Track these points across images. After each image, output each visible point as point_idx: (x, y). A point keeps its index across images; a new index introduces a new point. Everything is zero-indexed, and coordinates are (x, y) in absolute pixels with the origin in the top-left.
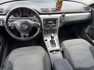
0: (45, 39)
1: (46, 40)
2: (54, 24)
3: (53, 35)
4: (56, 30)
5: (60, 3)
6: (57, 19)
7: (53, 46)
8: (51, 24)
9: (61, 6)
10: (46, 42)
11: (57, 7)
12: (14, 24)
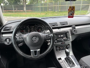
0: (58, 57)
1: (60, 59)
2: (65, 38)
3: (67, 50)
4: (69, 45)
5: (72, 9)
6: (68, 32)
7: (71, 65)
8: (62, 38)
9: (73, 12)
10: (60, 61)
11: (69, 14)
12: (23, 38)
